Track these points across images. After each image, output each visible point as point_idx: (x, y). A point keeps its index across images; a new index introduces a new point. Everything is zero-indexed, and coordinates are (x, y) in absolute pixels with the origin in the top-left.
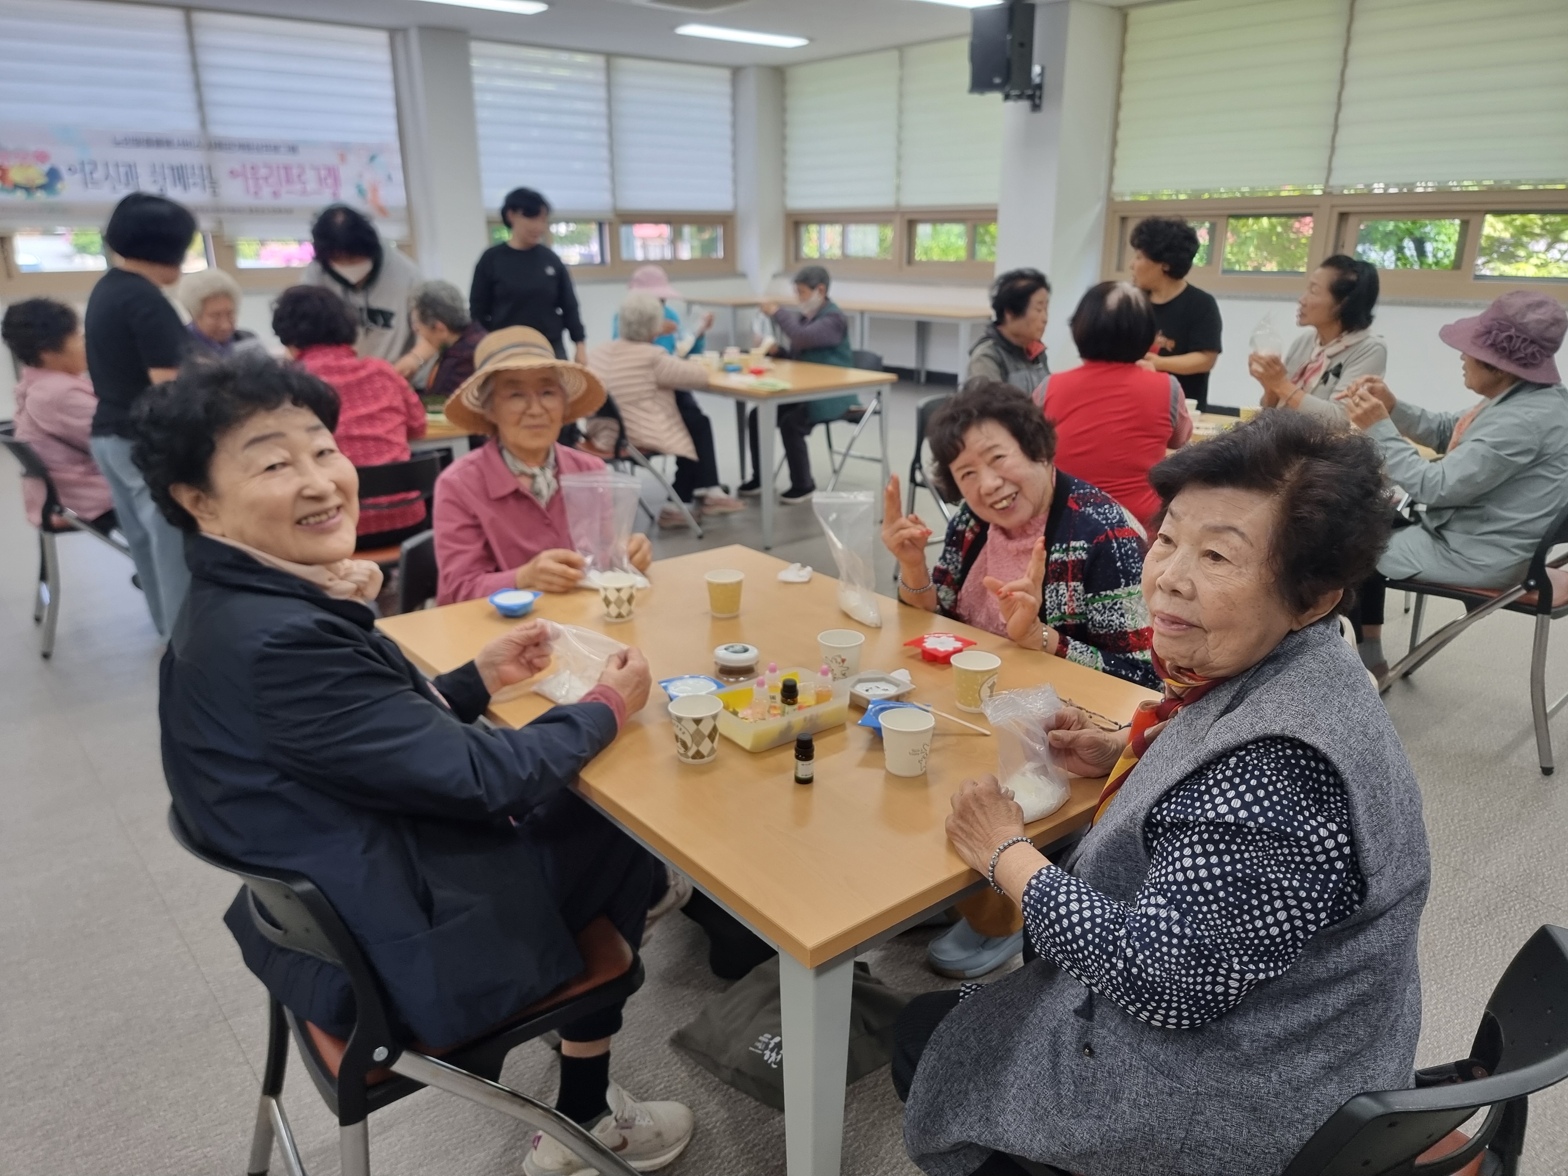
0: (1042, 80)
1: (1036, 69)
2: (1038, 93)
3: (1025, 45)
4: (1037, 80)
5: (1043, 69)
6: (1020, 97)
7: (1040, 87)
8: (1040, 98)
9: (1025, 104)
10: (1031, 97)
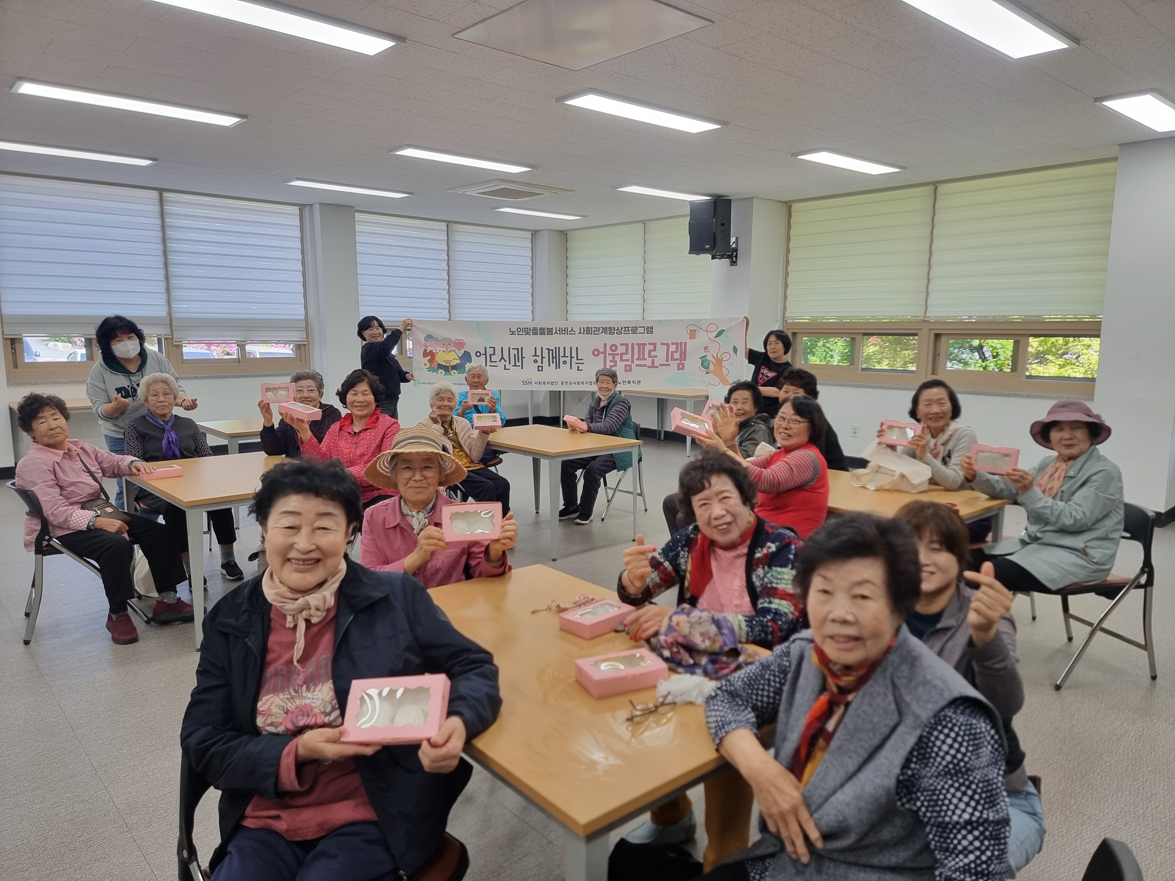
0: (737, 245)
1: (733, 240)
2: (735, 254)
3: (726, 225)
4: (734, 246)
5: (737, 239)
6: (722, 257)
7: (736, 250)
8: (736, 257)
9: (726, 261)
10: (729, 257)
